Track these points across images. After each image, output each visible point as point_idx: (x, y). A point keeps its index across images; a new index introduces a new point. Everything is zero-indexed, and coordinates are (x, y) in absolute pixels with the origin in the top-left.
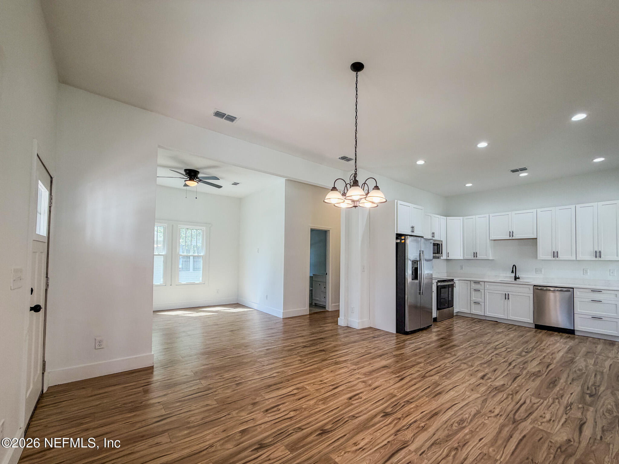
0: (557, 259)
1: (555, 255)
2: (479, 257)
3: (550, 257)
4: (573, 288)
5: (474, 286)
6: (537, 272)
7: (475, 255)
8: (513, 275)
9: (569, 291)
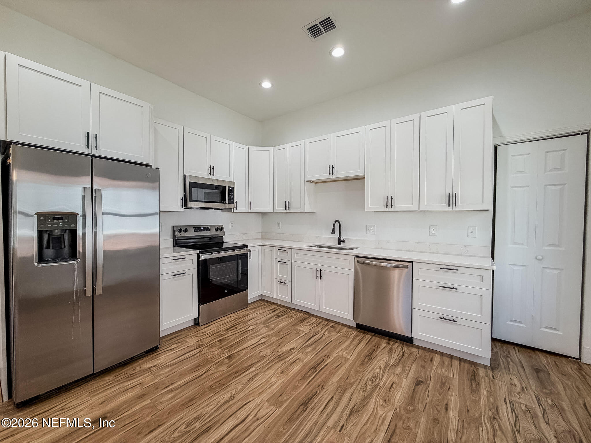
0: (392, 209)
1: (389, 202)
2: (292, 209)
3: (382, 207)
4: (412, 262)
5: (281, 256)
6: (368, 232)
7: (287, 205)
8: (336, 236)
9: (405, 267)
